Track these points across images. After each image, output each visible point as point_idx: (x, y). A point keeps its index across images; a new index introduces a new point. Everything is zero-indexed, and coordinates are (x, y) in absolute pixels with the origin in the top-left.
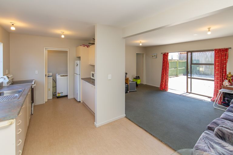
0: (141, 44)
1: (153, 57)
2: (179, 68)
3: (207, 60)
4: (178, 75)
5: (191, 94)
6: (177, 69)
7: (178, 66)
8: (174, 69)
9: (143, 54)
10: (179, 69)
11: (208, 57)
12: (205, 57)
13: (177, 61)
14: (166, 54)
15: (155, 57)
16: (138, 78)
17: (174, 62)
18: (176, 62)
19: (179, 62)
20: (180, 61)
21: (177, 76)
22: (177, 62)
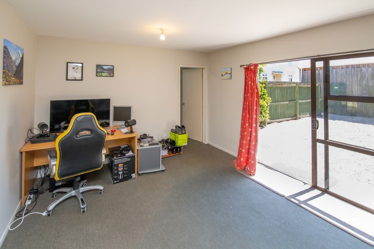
0: (163, 38)
1: (222, 75)
2: (300, 101)
3: (364, 83)
4: (298, 116)
5: (326, 195)
6: (296, 103)
7: (297, 96)
8: (287, 102)
9: (203, 69)
10: (300, 103)
11: (365, 77)
12: (359, 76)
13: (295, 85)
14: (252, 67)
15: (228, 76)
16: (181, 129)
17: (287, 88)
18: (291, 87)
19: (300, 87)
20: (302, 85)
21: (295, 117)
22: (295, 87)
